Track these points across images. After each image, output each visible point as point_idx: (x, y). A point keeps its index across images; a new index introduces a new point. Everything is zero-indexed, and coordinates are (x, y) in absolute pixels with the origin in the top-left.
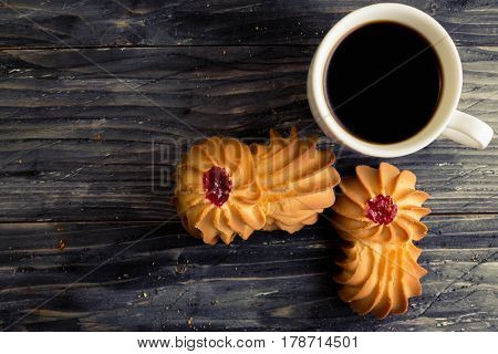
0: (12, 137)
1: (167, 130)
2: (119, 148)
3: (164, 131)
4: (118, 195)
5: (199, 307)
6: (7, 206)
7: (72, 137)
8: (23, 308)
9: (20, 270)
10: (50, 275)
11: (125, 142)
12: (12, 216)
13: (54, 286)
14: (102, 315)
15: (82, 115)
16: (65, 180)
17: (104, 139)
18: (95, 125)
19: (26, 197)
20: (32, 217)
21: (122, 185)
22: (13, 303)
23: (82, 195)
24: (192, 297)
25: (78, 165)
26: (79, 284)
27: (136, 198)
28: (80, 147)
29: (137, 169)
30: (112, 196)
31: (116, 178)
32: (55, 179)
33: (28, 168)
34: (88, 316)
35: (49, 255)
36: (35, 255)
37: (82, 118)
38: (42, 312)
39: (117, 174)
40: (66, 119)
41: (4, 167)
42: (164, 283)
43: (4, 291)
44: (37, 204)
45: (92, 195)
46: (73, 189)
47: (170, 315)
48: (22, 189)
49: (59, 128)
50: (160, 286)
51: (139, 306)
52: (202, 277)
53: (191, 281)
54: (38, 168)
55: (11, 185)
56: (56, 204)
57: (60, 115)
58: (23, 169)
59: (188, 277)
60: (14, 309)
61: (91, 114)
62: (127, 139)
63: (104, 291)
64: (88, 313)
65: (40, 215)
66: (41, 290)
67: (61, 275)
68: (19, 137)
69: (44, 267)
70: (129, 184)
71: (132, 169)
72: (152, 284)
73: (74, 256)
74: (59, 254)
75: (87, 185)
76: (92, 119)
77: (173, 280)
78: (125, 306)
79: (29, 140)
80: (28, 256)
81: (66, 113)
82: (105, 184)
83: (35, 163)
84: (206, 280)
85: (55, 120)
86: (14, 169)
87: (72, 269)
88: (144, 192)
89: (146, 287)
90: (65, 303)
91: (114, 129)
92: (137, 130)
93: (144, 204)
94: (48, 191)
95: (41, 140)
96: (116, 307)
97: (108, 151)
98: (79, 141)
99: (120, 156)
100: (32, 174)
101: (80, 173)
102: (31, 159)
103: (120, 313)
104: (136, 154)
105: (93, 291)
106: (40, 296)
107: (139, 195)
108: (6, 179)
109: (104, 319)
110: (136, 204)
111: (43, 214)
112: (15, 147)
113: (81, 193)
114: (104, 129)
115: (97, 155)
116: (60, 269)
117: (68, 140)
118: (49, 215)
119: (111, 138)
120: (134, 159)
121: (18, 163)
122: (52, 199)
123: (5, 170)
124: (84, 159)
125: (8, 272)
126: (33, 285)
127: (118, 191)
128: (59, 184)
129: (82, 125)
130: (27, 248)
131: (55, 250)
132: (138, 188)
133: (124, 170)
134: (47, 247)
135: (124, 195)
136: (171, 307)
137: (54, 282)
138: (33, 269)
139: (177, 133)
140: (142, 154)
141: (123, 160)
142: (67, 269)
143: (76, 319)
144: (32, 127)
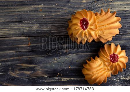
0: (14, 11)
1: (62, 8)
2: (47, 13)
3: (61, 8)
4: (47, 28)
5: (72, 63)
6: (12, 32)
7: (32, 10)
8: (17, 64)
9: (16, 52)
10: (26, 53)
11: (49, 11)
12: (14, 35)
13: (27, 57)
14: (42, 66)
15: (35, 3)
16: (30, 24)
17: (43, 10)
18: (40, 6)
19: (18, 29)
20: (20, 35)
21: (48, 25)
22: (14, 62)
23: (36, 28)
24: (70, 60)
25: (34, 19)
26: (35, 56)
27: (53, 29)
28: (35, 13)
29: (53, 20)
30: (45, 28)
31: (46, 23)
32: (27, 23)
33: (19, 20)
34: (38, 66)
35: (25, 47)
36: (21, 47)
37: (36, 4)
38: (23, 65)
39: (47, 21)
40: (30, 4)
41: (11, 20)
42: (62, 55)
43: (11, 58)
44: (22, 31)
45: (39, 28)
46: (33, 26)
47: (63, 65)
48: (17, 26)
49: (28, 7)
50: (60, 56)
51: (54, 63)
52: (73, 53)
53: (70, 55)
54: (22, 20)
55: (13, 25)
56: (27, 31)
57: (29, 3)
58: (17, 20)
59: (69, 53)
60: (15, 64)
61: (38, 3)
62: (50, 10)
63: (43, 58)
64: (38, 65)
65: (22, 35)
66: (23, 58)
67: (29, 53)
68: (16, 10)
69: (24, 51)
70: (50, 24)
71: (51, 20)
72: (58, 56)
73: (33, 47)
74: (28, 47)
75: (37, 25)
76: (39, 4)
77: (64, 54)
78: (49, 63)
79: (19, 11)
80: (19, 47)
81: (31, 3)
82: (43, 25)
83: (21, 18)
84: (75, 54)
85: (27, 5)
86: (14, 20)
87: (32, 51)
88: (55, 27)
89: (56, 57)
90: (31, 62)
91: (46, 8)
92: (53, 8)
93: (55, 31)
94: (25, 27)
95: (23, 11)
96: (47, 63)
97: (44, 14)
98: (35, 11)
99: (47, 16)
100: (20, 22)
101: (35, 21)
102: (20, 17)
103: (48, 65)
104: (53, 15)
105: (39, 58)
106: (22, 60)
107: (54, 28)
108: (12, 23)
109: (43, 67)
110: (53, 31)
111: (23, 34)
112: (15, 14)
113: (35, 27)
114: (43, 7)
115: (41, 15)
116: (29, 51)
117: (31, 11)
118: (25, 34)
119: (45, 10)
120: (52, 17)
121: (16, 18)
122: (26, 30)
123: (12, 21)
124: (36, 17)
125: (12, 52)
126: (20, 56)
127: (47, 27)
128: (28, 25)
129: (36, 6)
130: (18, 45)
131: (27, 45)
132: (53, 26)
133: (49, 20)
134: (25, 45)
135: (49, 28)
136: (64, 63)
137: (27, 55)
138: (20, 52)
139: (65, 8)
140: (54, 15)
141: (49, 17)
142: (31, 51)
143: (34, 67)
144: (20, 7)
